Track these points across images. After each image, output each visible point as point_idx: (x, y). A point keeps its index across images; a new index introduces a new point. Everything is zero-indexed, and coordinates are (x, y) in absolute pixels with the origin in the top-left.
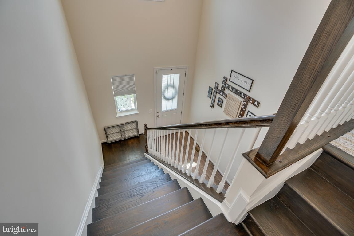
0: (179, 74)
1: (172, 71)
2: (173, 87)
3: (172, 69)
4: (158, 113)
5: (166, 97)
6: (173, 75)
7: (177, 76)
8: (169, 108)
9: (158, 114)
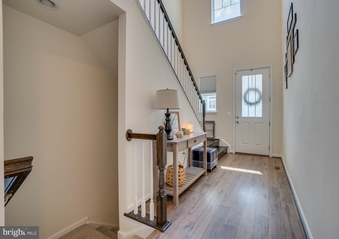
0: (261, 75)
1: (252, 71)
2: (256, 90)
3: (252, 70)
4: (238, 118)
5: (247, 100)
6: (254, 75)
7: (259, 77)
8: (252, 115)
9: (237, 120)
